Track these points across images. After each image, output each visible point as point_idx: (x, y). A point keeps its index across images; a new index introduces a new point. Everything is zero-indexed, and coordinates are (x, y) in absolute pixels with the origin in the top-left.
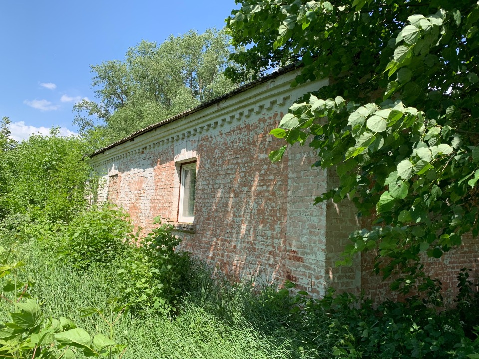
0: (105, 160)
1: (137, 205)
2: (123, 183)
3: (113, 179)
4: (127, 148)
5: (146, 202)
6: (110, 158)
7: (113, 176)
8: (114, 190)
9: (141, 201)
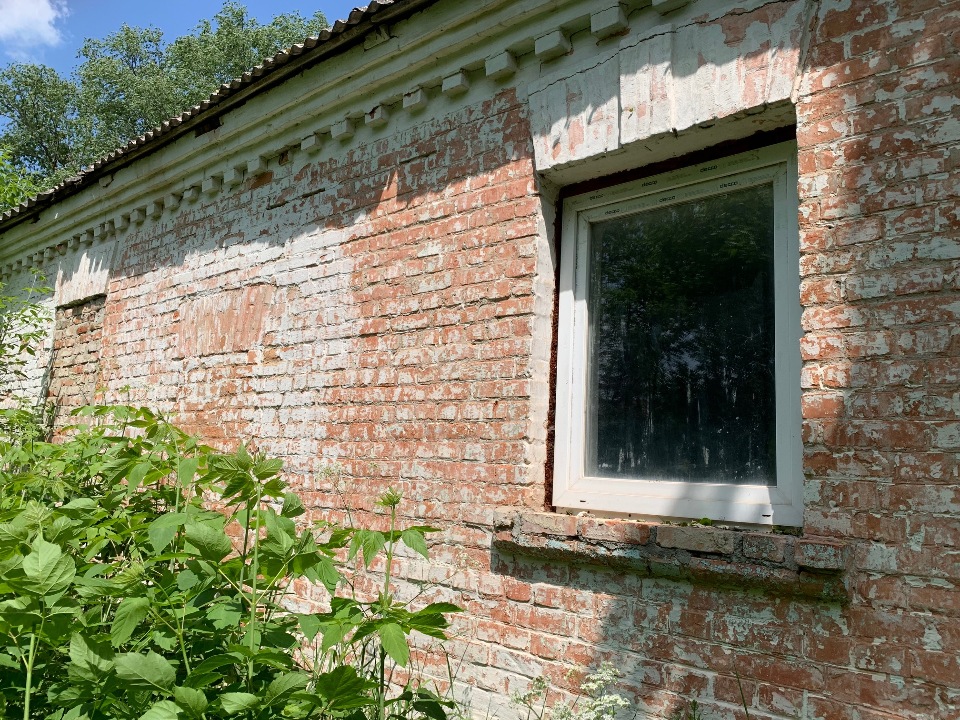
0: (41, 247)
1: (230, 416)
2: (133, 325)
3: (77, 315)
4: (170, 176)
5: (291, 399)
6: (68, 236)
7: (77, 306)
8: (81, 359)
9: (254, 398)
